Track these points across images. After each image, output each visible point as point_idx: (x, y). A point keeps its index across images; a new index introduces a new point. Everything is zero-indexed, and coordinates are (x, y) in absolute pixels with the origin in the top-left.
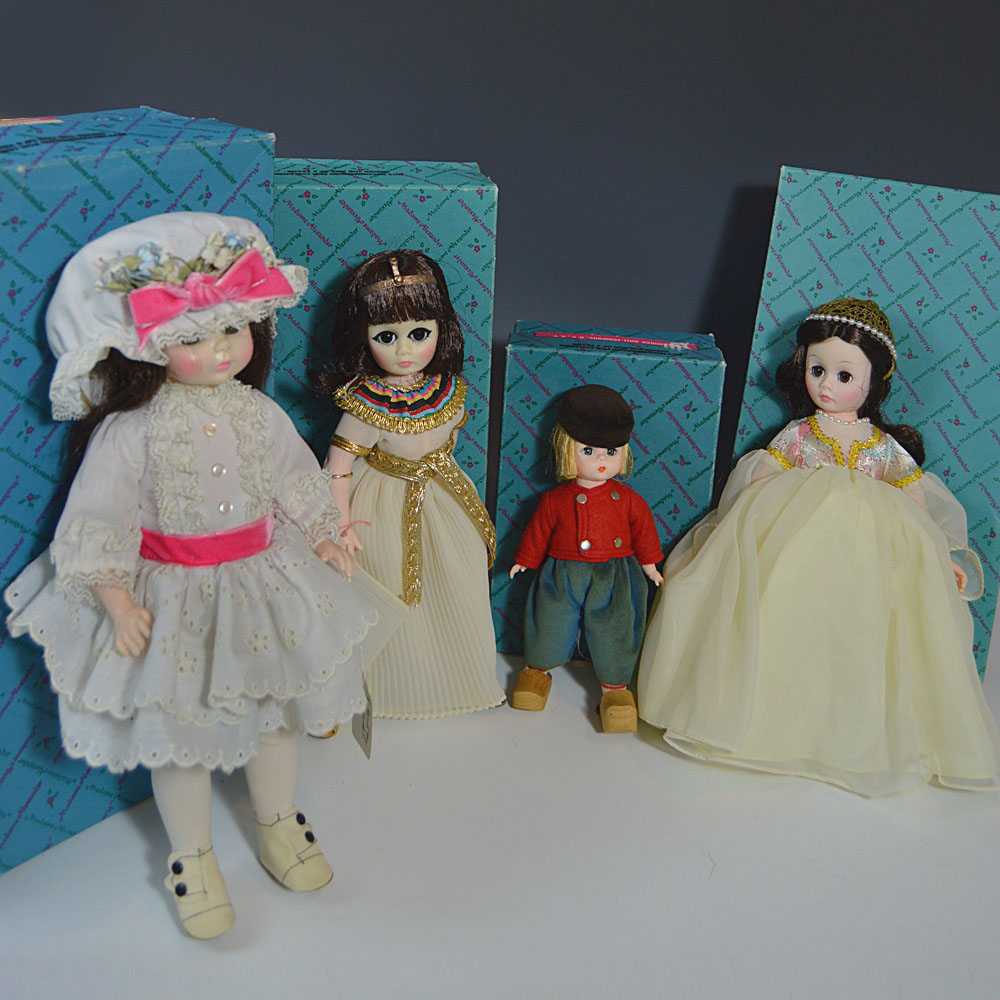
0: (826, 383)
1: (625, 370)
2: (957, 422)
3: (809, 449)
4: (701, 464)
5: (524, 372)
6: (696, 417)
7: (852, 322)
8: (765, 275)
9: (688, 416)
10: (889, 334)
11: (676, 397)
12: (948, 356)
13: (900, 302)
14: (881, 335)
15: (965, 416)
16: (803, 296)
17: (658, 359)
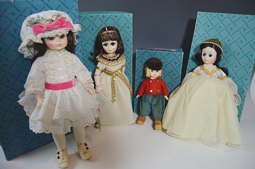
0: (206, 57)
1: (161, 55)
2: (236, 67)
3: (202, 72)
4: (178, 75)
5: (140, 55)
6: (177, 65)
7: (212, 43)
8: (194, 36)
9: (175, 65)
10: (221, 46)
11: (172, 60)
12: (235, 52)
13: (224, 40)
14: (219, 46)
15: (238, 65)
16: (202, 40)
17: (169, 52)
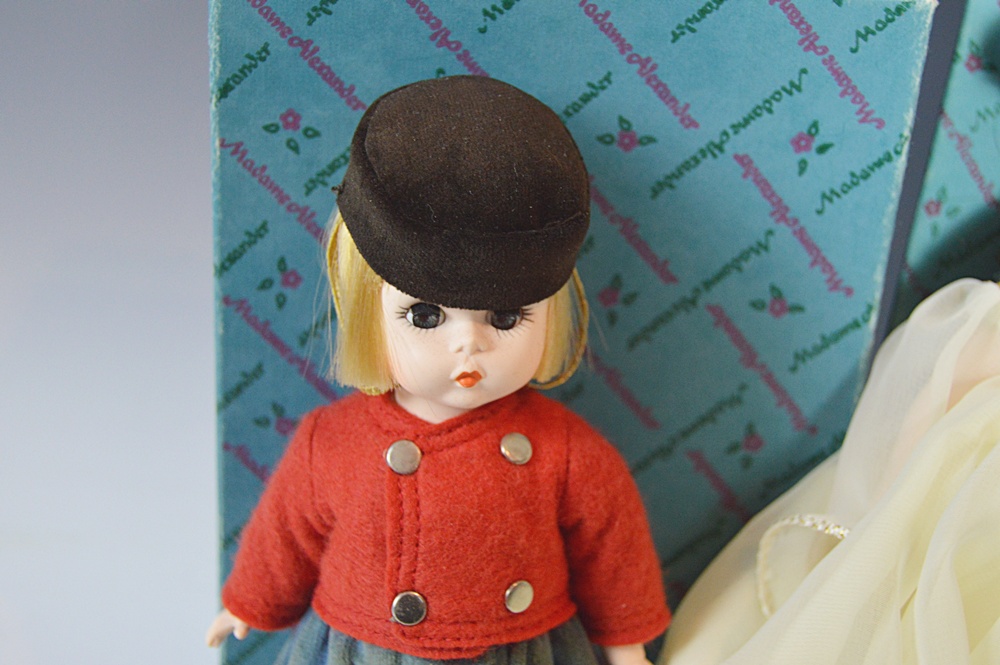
5: (272, 34)
6: (827, 171)
9: (803, 166)
11: (766, 107)
